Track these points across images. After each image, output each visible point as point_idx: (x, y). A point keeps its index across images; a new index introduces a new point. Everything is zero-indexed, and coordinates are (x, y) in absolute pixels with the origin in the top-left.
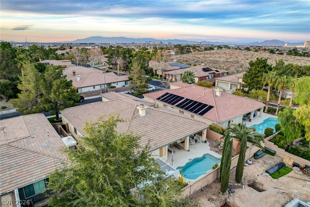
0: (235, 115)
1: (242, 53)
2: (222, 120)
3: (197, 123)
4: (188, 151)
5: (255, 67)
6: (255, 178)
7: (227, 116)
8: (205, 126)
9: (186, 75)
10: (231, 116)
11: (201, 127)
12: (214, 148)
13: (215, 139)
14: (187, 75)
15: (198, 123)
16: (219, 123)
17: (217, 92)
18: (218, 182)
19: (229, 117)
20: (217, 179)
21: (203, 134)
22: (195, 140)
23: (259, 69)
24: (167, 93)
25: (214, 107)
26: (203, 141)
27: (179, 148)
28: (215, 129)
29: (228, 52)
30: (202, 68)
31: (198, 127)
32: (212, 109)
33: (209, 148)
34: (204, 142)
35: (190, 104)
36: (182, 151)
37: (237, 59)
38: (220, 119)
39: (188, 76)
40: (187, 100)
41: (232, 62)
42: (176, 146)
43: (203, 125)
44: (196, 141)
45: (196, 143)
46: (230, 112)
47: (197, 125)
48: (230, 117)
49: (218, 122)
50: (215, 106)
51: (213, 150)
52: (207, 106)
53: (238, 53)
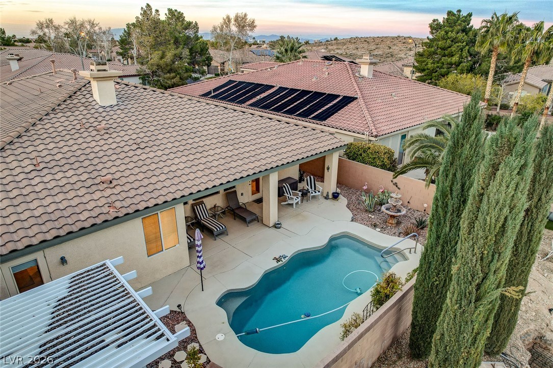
0: (418, 119)
1: (400, 40)
2: (385, 128)
3: (307, 134)
4: (277, 226)
5: (446, 32)
6: (544, 325)
7: (396, 121)
8: (334, 141)
9: (284, 50)
10: (409, 122)
11: (322, 145)
12: (365, 215)
13: (365, 188)
14: (286, 51)
15: (311, 133)
16: (376, 136)
17: (362, 66)
18: (400, 357)
19: (404, 123)
20: (396, 341)
21: (328, 169)
22: (299, 191)
23: (453, 35)
24: (231, 82)
25: (356, 98)
26: (328, 195)
27: (244, 220)
28: (364, 155)
29: (373, 40)
30: (321, 55)
31: (308, 144)
32: (352, 105)
33: (350, 215)
34: (330, 196)
35: (290, 98)
36: (254, 227)
37: (391, 50)
38: (378, 126)
39: (289, 53)
40: (282, 89)
41: (381, 56)
42: (233, 210)
43: (329, 138)
44: (305, 194)
45: (305, 202)
46: (403, 112)
47: (307, 139)
48: (406, 122)
49: (375, 134)
50: (359, 95)
51: (362, 222)
52: (336, 99)
53: (392, 40)
